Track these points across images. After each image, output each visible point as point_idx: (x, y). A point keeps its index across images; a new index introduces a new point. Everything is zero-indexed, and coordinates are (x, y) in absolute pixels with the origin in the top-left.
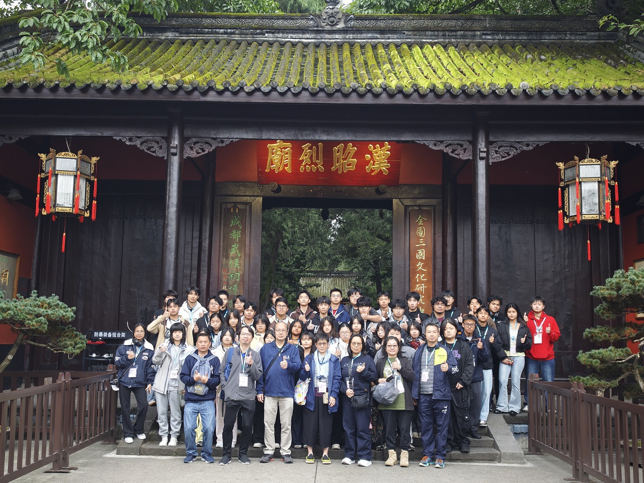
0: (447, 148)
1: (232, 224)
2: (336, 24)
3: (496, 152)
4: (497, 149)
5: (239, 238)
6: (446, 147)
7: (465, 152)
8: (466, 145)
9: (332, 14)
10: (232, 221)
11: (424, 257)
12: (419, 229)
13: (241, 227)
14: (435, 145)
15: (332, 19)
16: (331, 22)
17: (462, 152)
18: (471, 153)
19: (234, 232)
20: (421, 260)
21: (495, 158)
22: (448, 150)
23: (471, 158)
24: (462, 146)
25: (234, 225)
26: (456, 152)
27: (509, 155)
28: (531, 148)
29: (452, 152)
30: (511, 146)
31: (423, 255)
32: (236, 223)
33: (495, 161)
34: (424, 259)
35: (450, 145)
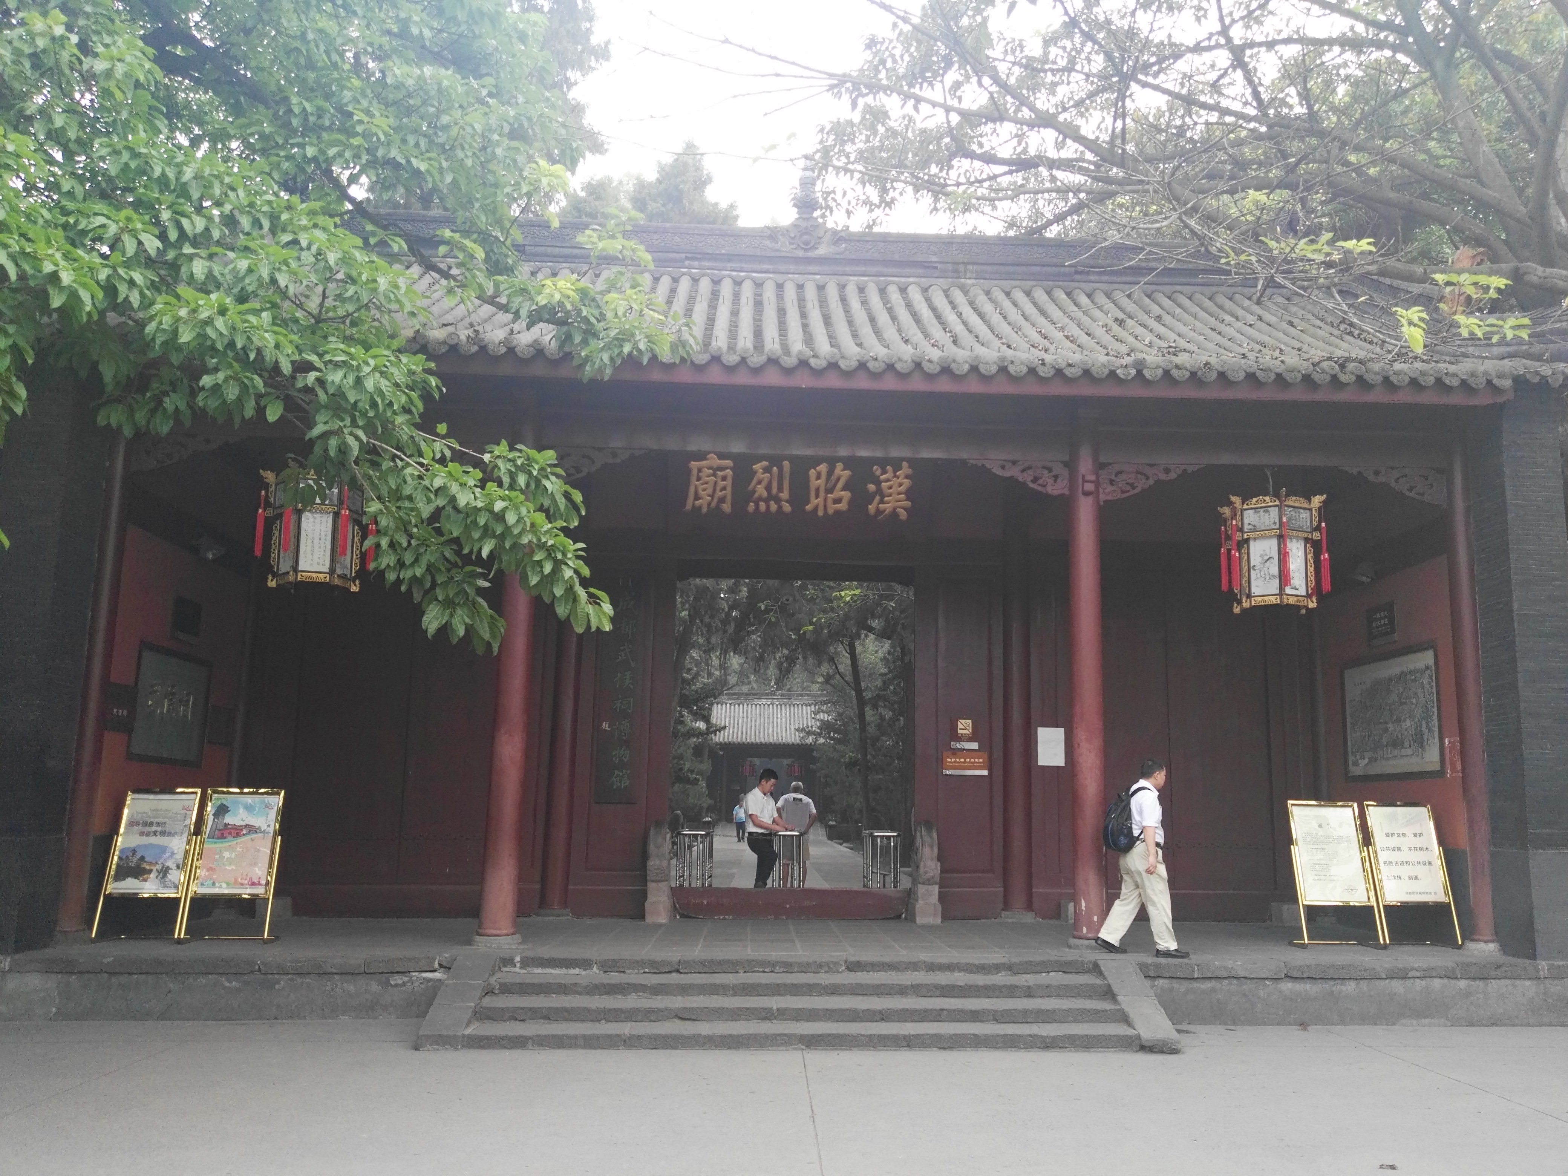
0: (1025, 474)
2: (814, 248)
3: (1112, 482)
4: (1113, 477)
5: (633, 633)
6: (1023, 471)
7: (1055, 481)
8: (1058, 469)
9: (806, 228)
10: (621, 600)
13: (637, 614)
14: (1003, 467)
15: (806, 237)
16: (804, 243)
17: (1050, 481)
18: (1066, 482)
19: (624, 621)
21: (1109, 493)
22: (1026, 477)
23: (1067, 493)
24: (1050, 470)
25: (624, 609)
26: (1041, 481)
27: (1133, 487)
28: (1173, 475)
29: (1035, 480)
30: (1138, 472)
32: (628, 604)
33: (1109, 498)
35: (1030, 468)
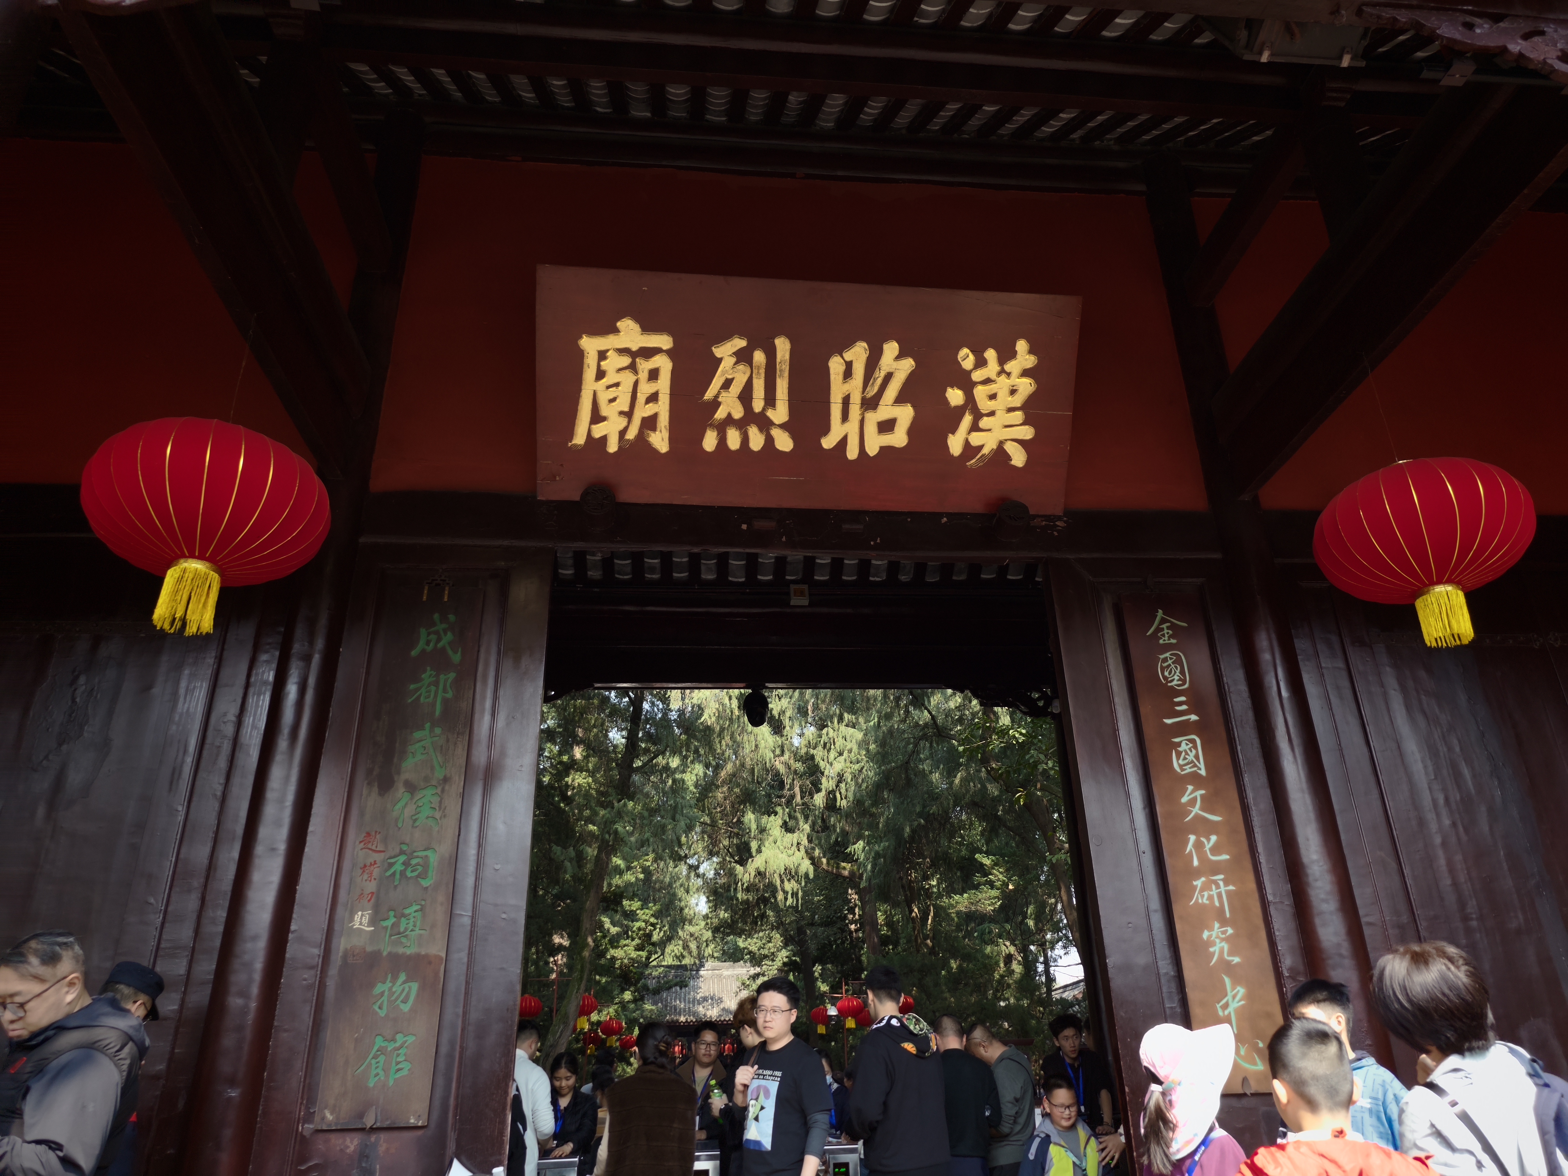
1: (424, 643)
5: (445, 701)
10: (423, 632)
11: (1202, 766)
12: (1165, 660)
13: (456, 658)
19: (427, 676)
20: (1194, 778)
25: (429, 648)
31: (1197, 757)
32: (439, 640)
34: (1203, 772)
